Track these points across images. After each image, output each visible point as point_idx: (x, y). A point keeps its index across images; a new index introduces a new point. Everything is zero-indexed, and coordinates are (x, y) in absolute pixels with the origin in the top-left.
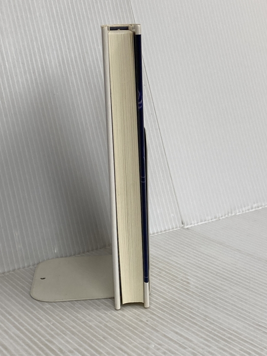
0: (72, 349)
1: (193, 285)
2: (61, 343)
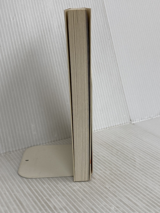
0: (62, 207)
1: (138, 163)
2: (55, 202)
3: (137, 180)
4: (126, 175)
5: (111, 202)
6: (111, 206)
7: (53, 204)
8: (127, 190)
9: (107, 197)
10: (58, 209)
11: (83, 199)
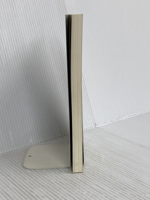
1: (103, 159)
2: (37, 192)
3: (104, 172)
4: (94, 169)
5: (83, 189)
6: (83, 192)
7: (35, 194)
8: (95, 179)
9: (79, 186)
10: (40, 197)
11: (60, 188)
